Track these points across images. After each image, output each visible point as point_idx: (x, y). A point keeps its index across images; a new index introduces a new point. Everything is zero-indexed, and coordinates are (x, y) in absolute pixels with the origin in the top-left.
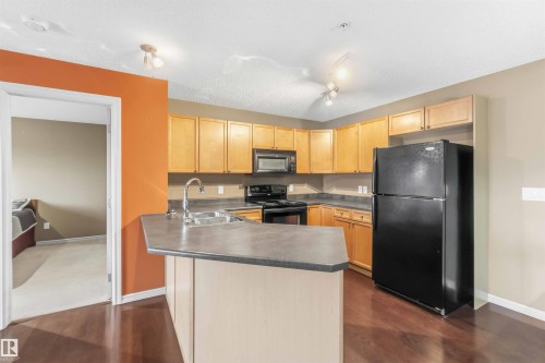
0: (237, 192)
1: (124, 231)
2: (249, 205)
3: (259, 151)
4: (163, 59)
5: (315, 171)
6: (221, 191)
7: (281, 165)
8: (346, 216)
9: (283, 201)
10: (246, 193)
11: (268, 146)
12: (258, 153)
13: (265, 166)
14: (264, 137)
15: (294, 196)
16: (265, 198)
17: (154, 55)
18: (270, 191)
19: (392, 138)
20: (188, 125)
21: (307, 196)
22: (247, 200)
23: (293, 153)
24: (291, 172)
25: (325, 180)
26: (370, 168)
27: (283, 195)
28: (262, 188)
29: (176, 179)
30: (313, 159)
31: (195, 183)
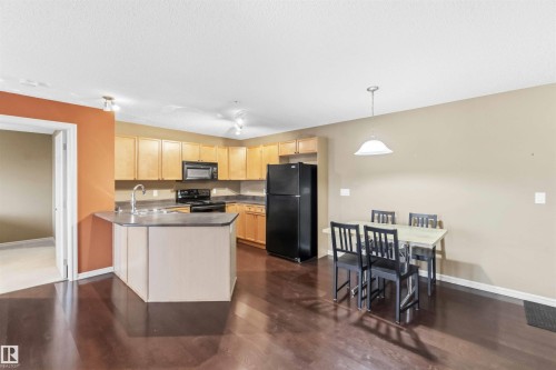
0: (169, 194)
1: (79, 225)
2: (180, 205)
3: (188, 163)
4: (119, 105)
5: (233, 178)
6: (155, 194)
7: (205, 174)
8: (252, 210)
9: (208, 202)
10: (177, 195)
11: (196, 160)
12: (188, 165)
13: (192, 174)
14: (192, 152)
15: (217, 198)
16: (192, 199)
17: (113, 103)
18: (197, 193)
19: (281, 157)
20: (129, 142)
21: (227, 198)
22: (178, 201)
23: (215, 165)
24: (214, 178)
25: (242, 185)
26: (264, 177)
27: (208, 197)
28: (190, 191)
29: (121, 185)
30: (232, 169)
31: (140, 188)
